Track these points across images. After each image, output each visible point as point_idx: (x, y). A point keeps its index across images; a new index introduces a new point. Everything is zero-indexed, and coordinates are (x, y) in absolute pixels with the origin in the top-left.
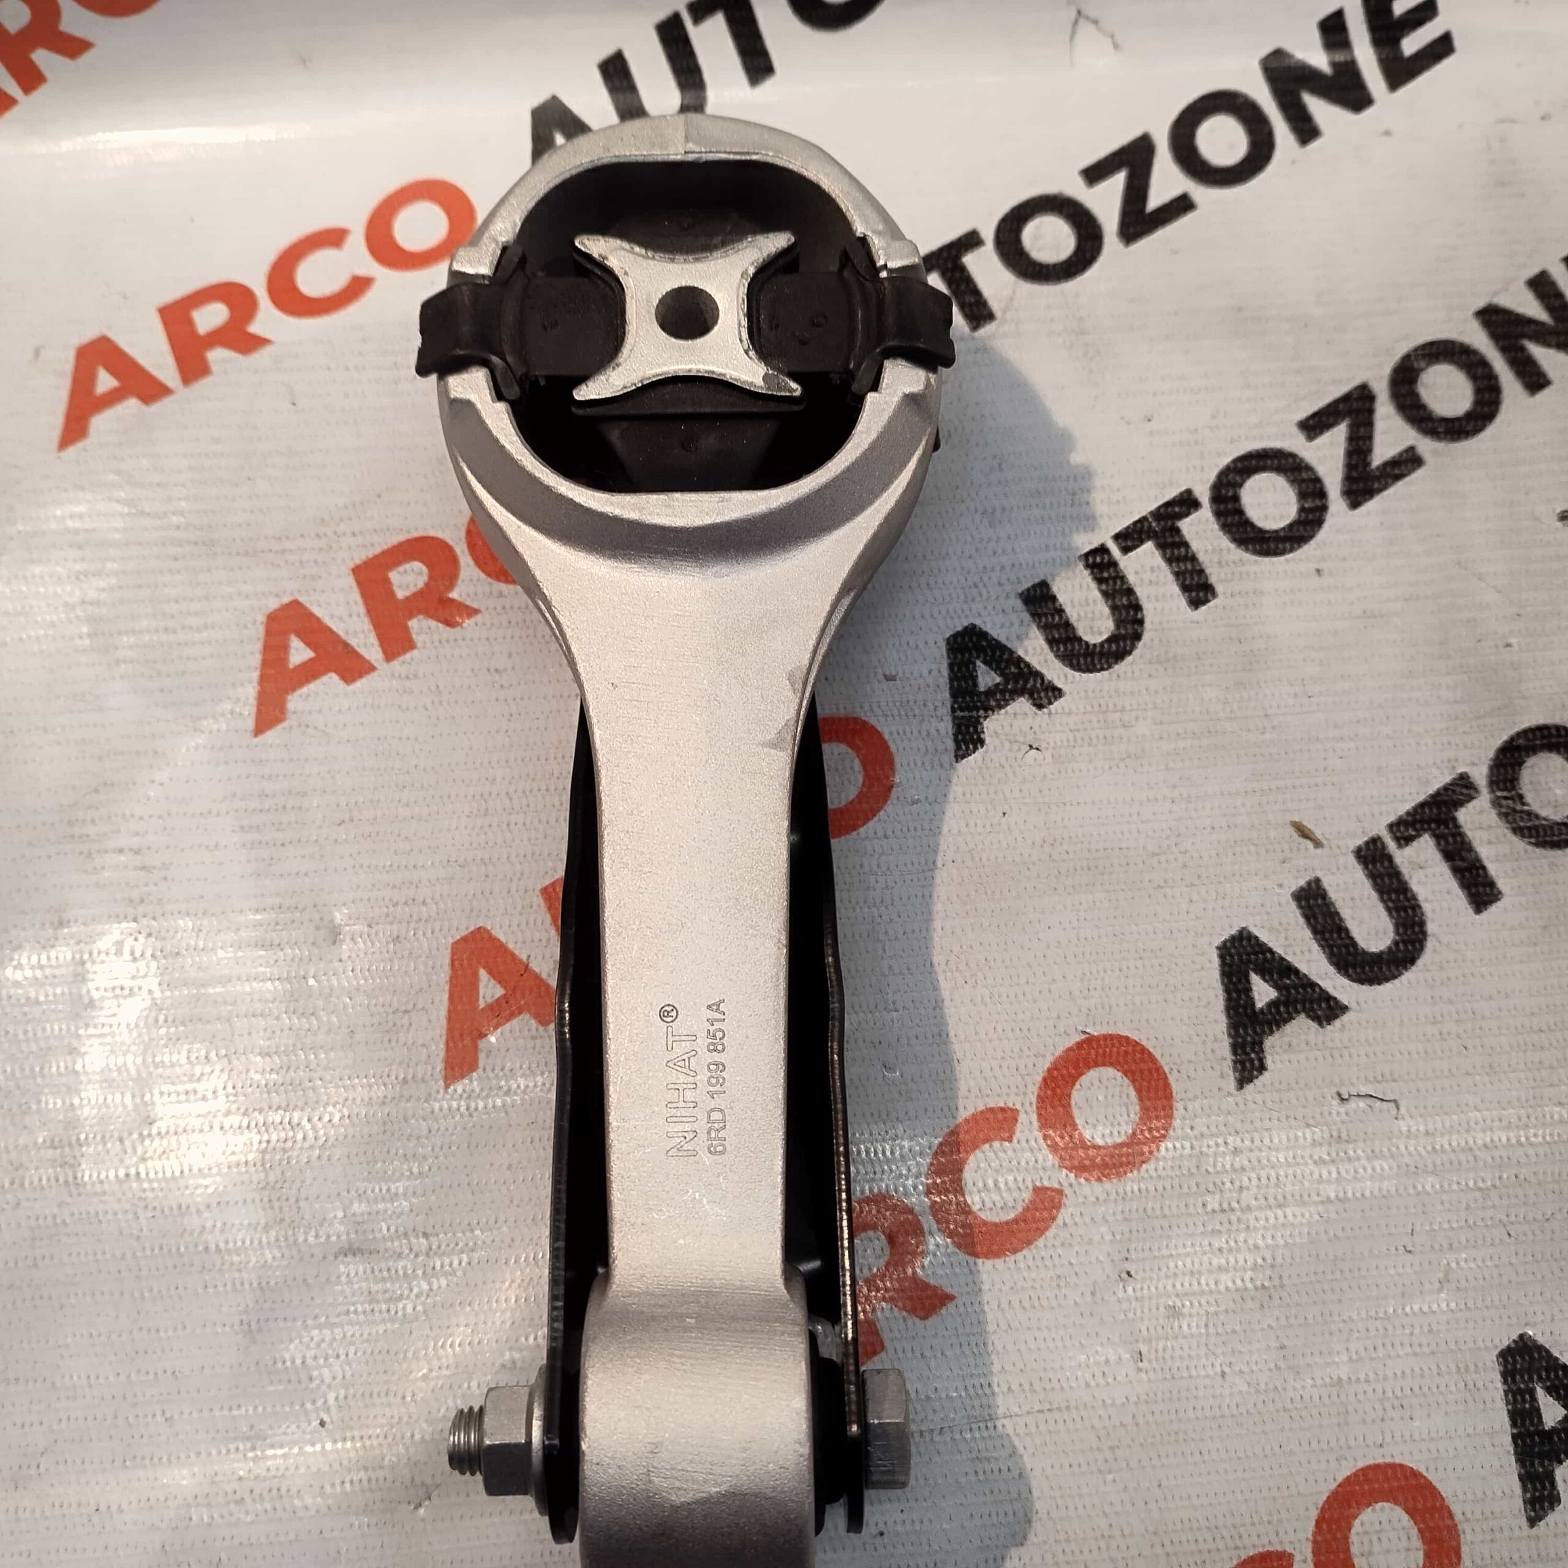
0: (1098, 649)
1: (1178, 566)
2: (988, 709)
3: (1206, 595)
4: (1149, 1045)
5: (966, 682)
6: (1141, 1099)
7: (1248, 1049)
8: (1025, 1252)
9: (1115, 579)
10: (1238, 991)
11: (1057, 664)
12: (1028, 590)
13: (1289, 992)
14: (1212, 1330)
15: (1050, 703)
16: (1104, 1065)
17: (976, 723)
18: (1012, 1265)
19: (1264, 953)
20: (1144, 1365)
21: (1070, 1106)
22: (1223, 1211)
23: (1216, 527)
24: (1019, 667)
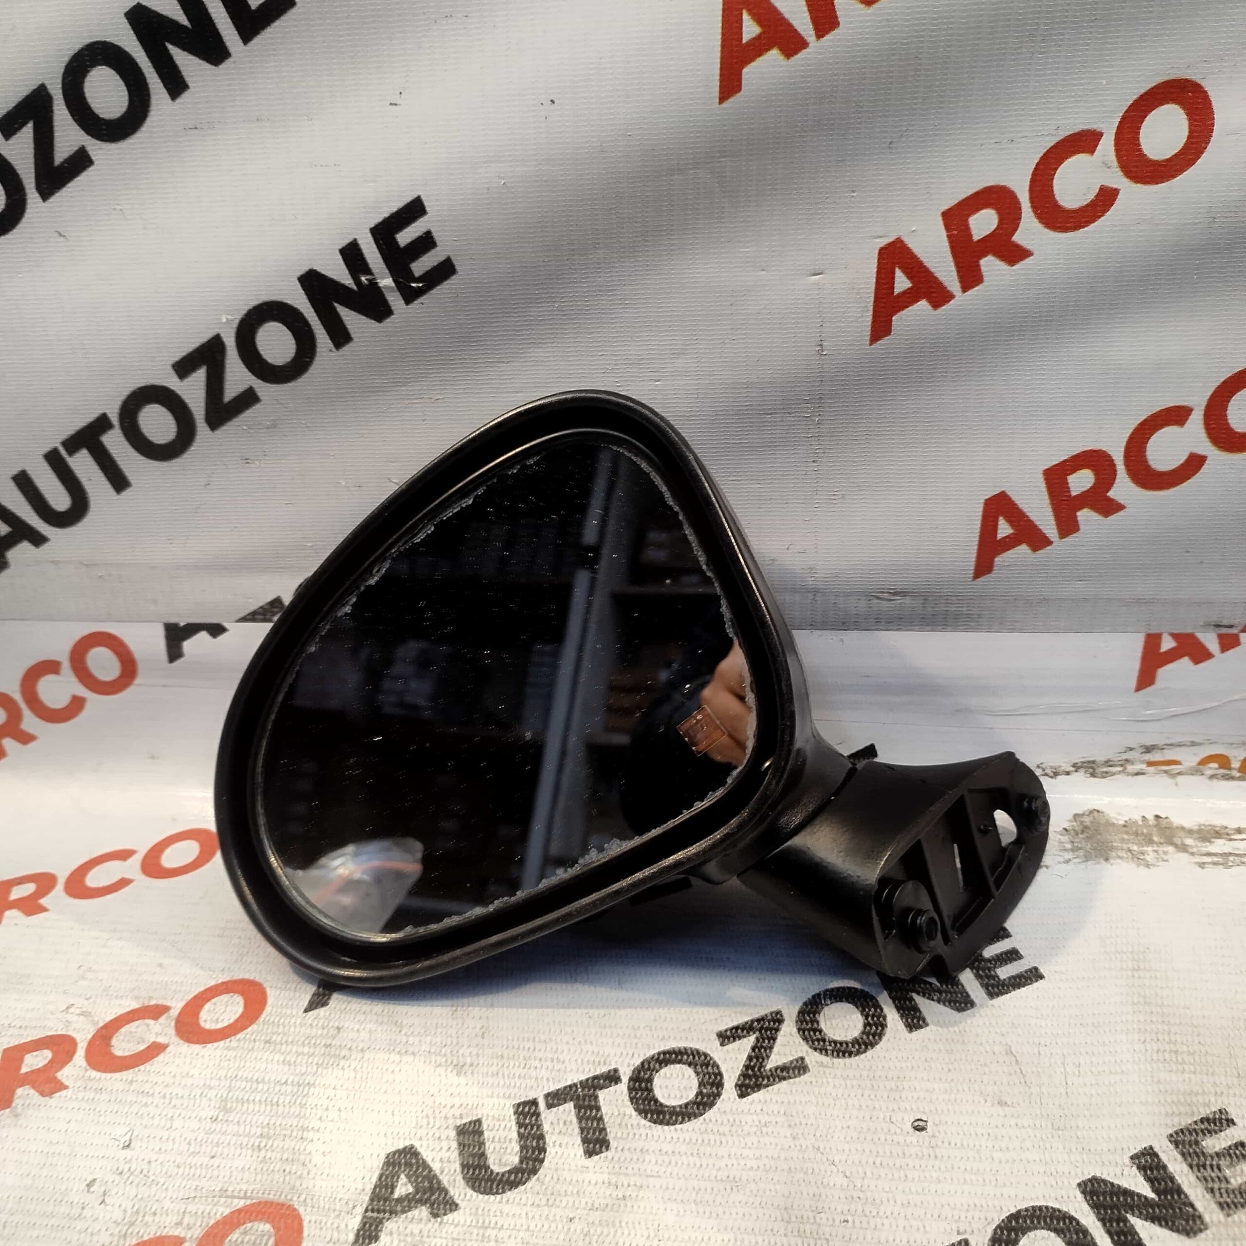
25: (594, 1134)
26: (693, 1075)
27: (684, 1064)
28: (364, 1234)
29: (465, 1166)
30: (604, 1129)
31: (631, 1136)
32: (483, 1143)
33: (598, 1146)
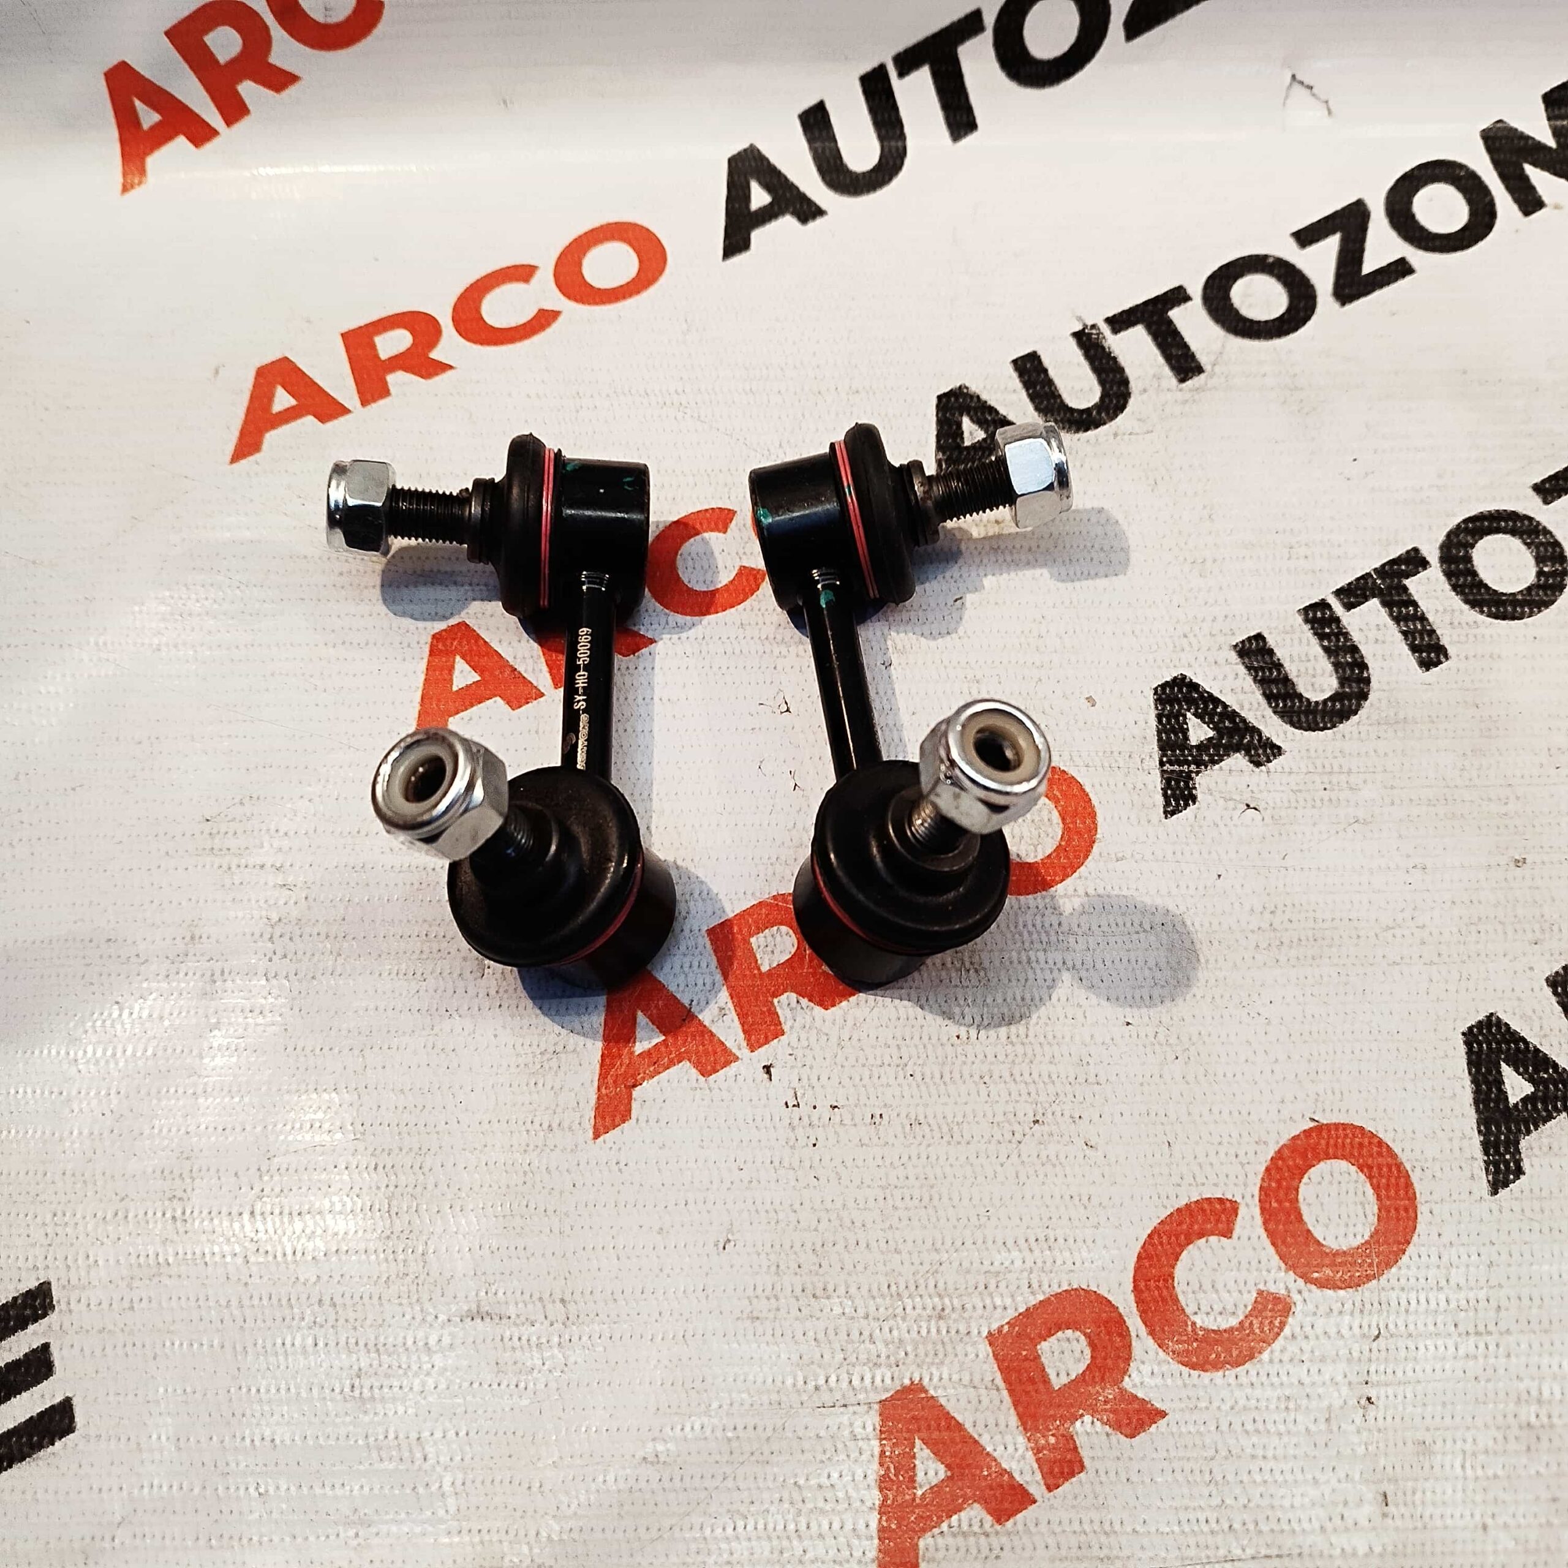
0: (1320, 707)
1: (1407, 626)
2: (1199, 763)
3: (1438, 657)
4: (1387, 1138)
5: (1176, 735)
6: (1379, 1198)
7: (1502, 1149)
8: (1247, 1366)
9: (1337, 635)
10: (1487, 1083)
11: (1276, 720)
12: (1243, 642)
13: (1547, 1088)
14: (1469, 1472)
15: (1269, 761)
16: (1336, 1157)
17: (1189, 777)
18: (1232, 1380)
19: (1516, 1042)
20: (1392, 1509)
21: (1297, 1200)
22: (1477, 1333)
23: (1448, 587)
24: (1233, 721)
25: (1422, 639)
26: (1523, 548)
27: (1505, 532)
28: (1174, 795)
29: (1269, 697)
30: (1434, 631)
31: (1471, 638)
32: (1281, 665)
33: (1433, 655)
